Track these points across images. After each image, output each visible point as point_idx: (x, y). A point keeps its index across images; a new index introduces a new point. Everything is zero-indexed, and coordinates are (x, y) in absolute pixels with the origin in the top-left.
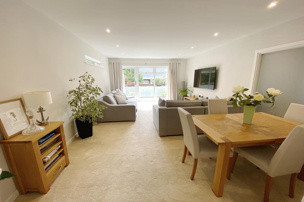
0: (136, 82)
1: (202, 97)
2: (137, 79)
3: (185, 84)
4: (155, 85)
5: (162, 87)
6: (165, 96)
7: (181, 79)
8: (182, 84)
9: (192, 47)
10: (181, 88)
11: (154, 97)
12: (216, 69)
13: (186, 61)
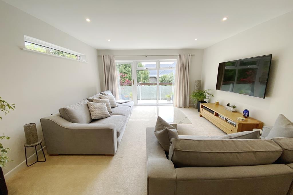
0: (133, 80)
1: (234, 107)
2: (134, 78)
3: (200, 84)
4: (158, 84)
5: (168, 86)
6: (172, 98)
7: (194, 76)
8: (196, 83)
9: (225, 19)
10: (195, 89)
11: (158, 99)
12: (272, 59)
13: (201, 52)
